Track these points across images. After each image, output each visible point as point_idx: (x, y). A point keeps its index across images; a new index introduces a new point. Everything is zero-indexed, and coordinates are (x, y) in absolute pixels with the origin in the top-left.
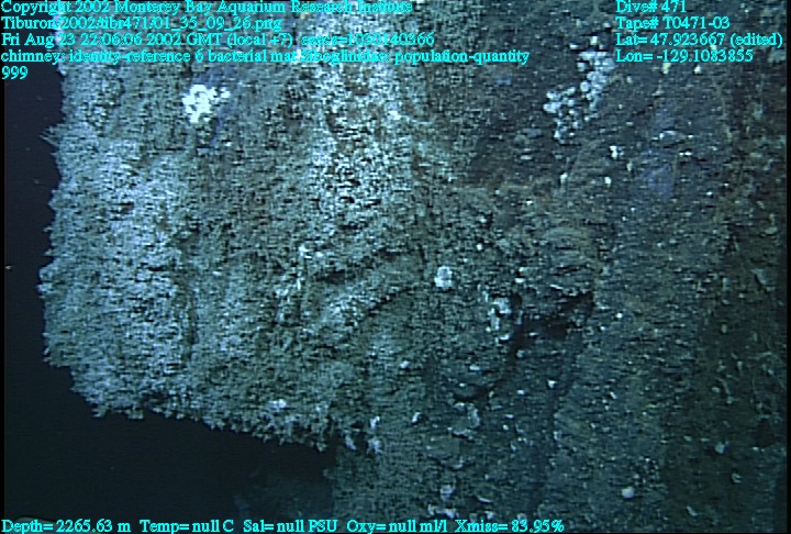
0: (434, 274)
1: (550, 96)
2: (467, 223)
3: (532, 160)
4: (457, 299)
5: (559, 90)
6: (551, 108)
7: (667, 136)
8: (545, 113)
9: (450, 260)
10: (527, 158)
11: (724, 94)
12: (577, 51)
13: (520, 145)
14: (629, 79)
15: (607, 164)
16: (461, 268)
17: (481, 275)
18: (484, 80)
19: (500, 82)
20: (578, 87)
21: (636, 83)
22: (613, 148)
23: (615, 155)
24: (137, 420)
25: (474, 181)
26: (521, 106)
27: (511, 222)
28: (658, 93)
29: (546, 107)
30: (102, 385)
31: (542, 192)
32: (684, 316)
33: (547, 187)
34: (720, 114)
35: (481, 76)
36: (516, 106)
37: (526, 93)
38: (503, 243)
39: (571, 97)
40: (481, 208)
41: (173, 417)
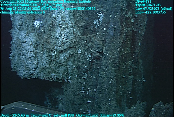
0: (78, 51)
1: (94, 21)
2: (83, 42)
3: (92, 31)
4: (82, 55)
5: (96, 20)
6: (95, 23)
7: (112, 26)
8: (94, 24)
9: (81, 48)
10: (91, 31)
11: (119, 20)
12: (98, 14)
13: (90, 29)
14: (106, 18)
15: (104, 31)
16: (82, 50)
17: (86, 51)
18: (84, 19)
19: (86, 19)
20: (98, 20)
21: (107, 19)
22: (104, 28)
23: (105, 30)
24: (29, 79)
25: (83, 35)
26: (90, 23)
27: (90, 42)
28: (110, 20)
29: (94, 23)
30: (22, 73)
31: (94, 36)
32: (117, 54)
33: (95, 36)
34: (119, 23)
35: (83, 18)
36: (89, 23)
37: (91, 21)
38: (89, 45)
39: (97, 21)
40: (85, 39)
41: (35, 78)
